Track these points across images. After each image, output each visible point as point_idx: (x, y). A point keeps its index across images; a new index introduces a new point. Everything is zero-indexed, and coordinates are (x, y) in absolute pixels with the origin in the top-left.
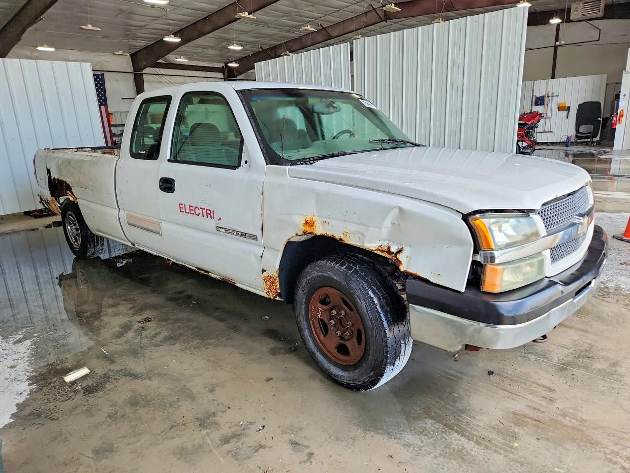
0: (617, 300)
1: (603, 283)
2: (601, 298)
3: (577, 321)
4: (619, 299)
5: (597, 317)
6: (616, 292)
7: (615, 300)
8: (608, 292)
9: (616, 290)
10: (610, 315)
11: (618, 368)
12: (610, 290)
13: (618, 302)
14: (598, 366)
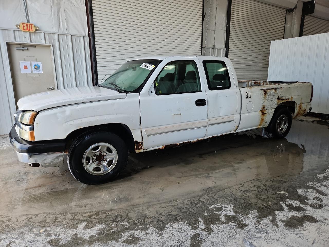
0: (17, 221)
1: (36, 234)
2: (29, 216)
3: (33, 192)
4: (17, 224)
5: (24, 201)
6: (21, 230)
7: (18, 220)
8: (27, 226)
9: (22, 233)
10: (17, 205)
11: (5, 182)
12: (27, 229)
13: (16, 220)
14: (13, 180)
